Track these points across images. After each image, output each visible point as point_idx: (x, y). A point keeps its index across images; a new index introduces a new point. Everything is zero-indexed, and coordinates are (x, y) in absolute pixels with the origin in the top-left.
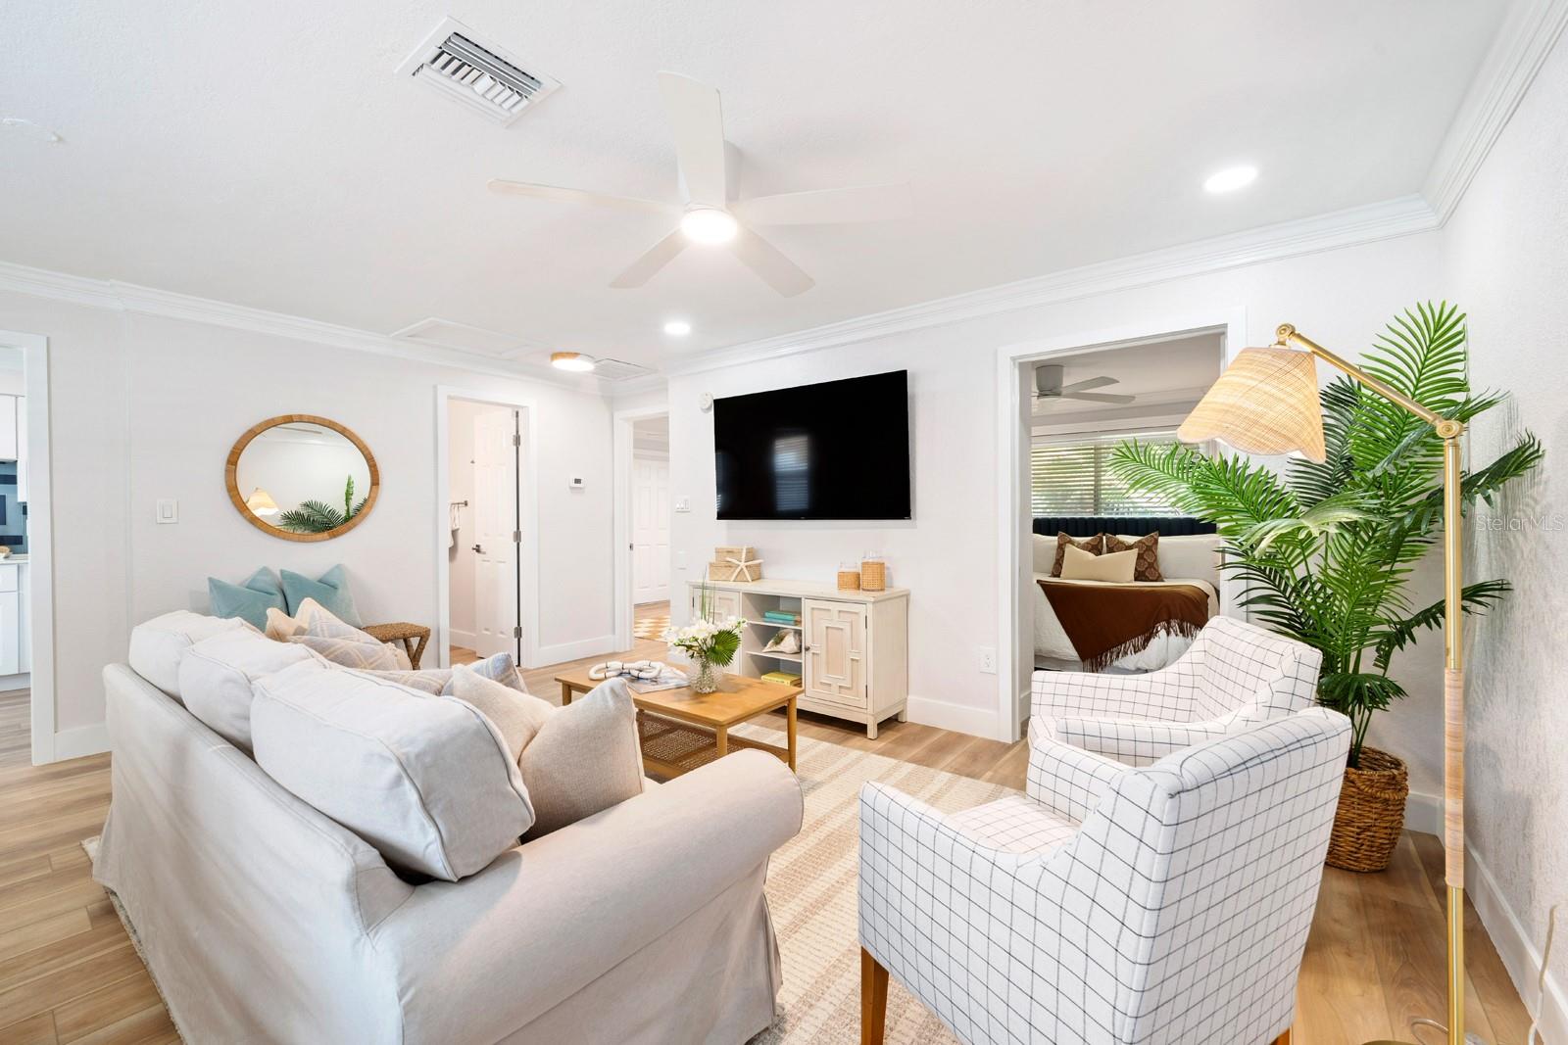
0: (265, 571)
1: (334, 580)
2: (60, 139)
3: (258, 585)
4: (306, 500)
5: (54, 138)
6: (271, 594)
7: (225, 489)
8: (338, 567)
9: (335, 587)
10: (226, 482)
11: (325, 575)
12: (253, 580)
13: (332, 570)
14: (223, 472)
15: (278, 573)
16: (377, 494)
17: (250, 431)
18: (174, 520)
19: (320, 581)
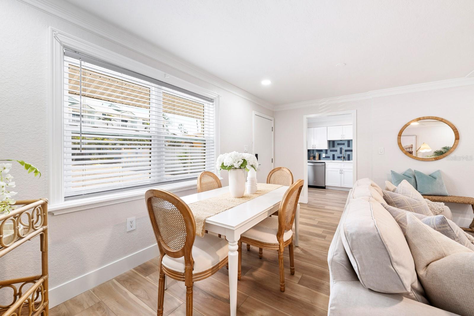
0: (410, 170)
1: (435, 176)
2: (345, 64)
3: (407, 174)
4: (444, 146)
5: (344, 65)
6: (410, 178)
7: (397, 144)
8: (439, 171)
9: (435, 178)
10: (398, 141)
11: (432, 174)
12: (405, 172)
13: (436, 172)
14: (397, 139)
15: (414, 171)
16: (458, 143)
17: (405, 125)
18: (383, 153)
19: (430, 176)
